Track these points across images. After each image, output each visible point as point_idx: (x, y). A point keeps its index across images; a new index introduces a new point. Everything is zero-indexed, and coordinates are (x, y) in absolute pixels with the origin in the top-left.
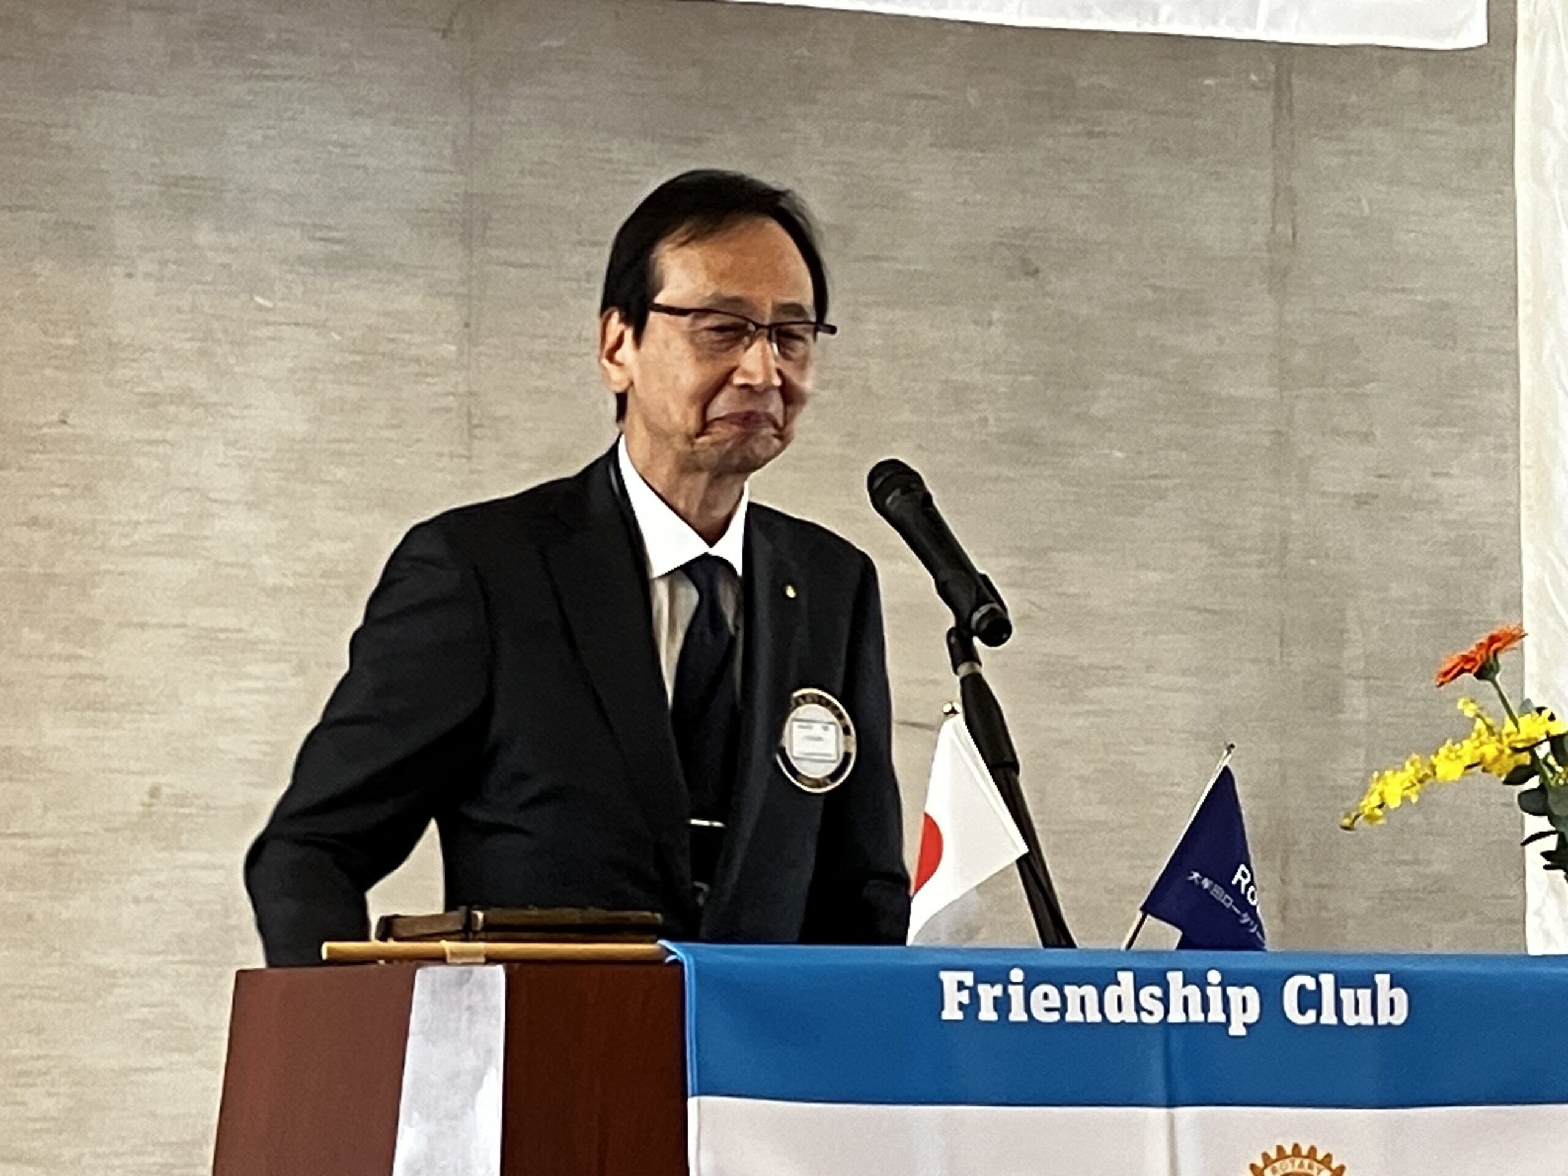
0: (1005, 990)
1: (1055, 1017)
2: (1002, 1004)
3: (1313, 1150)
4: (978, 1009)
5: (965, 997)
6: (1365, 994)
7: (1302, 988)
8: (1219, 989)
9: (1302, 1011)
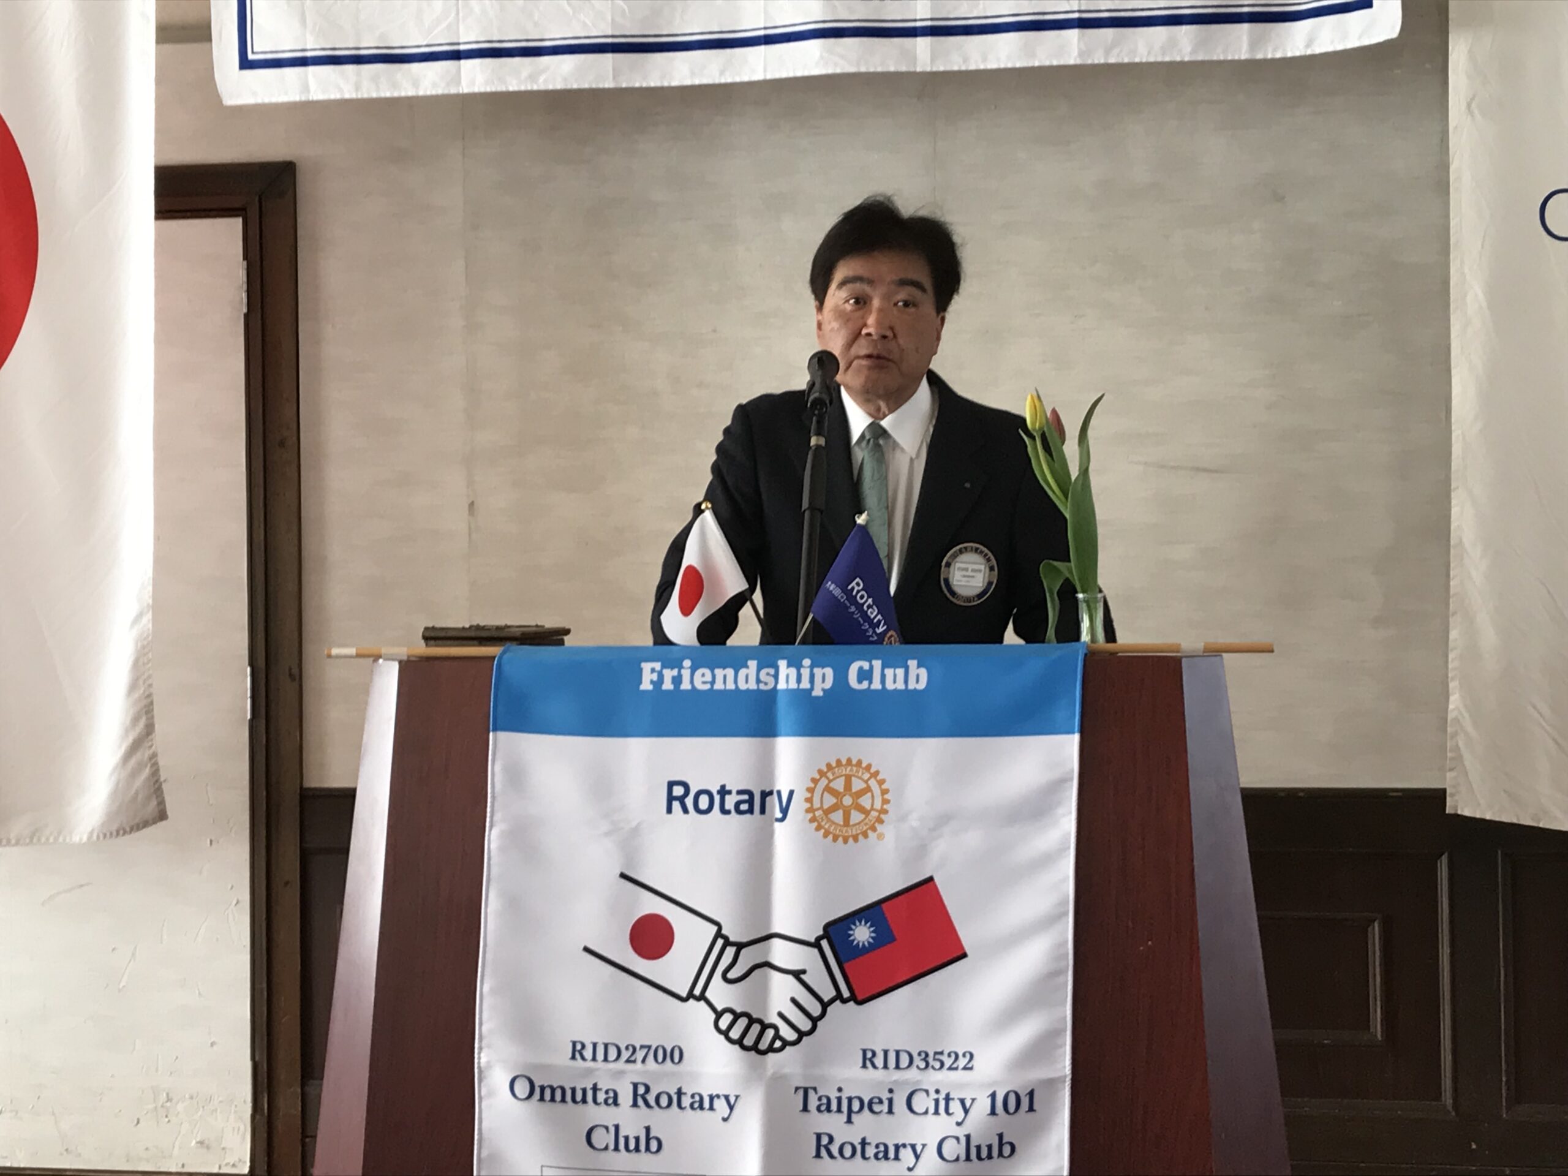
0: (679, 672)
1: (708, 687)
2: (677, 681)
3: (859, 762)
4: (662, 682)
5: (655, 677)
6: (900, 672)
7: (861, 669)
8: (808, 670)
9: (860, 681)
